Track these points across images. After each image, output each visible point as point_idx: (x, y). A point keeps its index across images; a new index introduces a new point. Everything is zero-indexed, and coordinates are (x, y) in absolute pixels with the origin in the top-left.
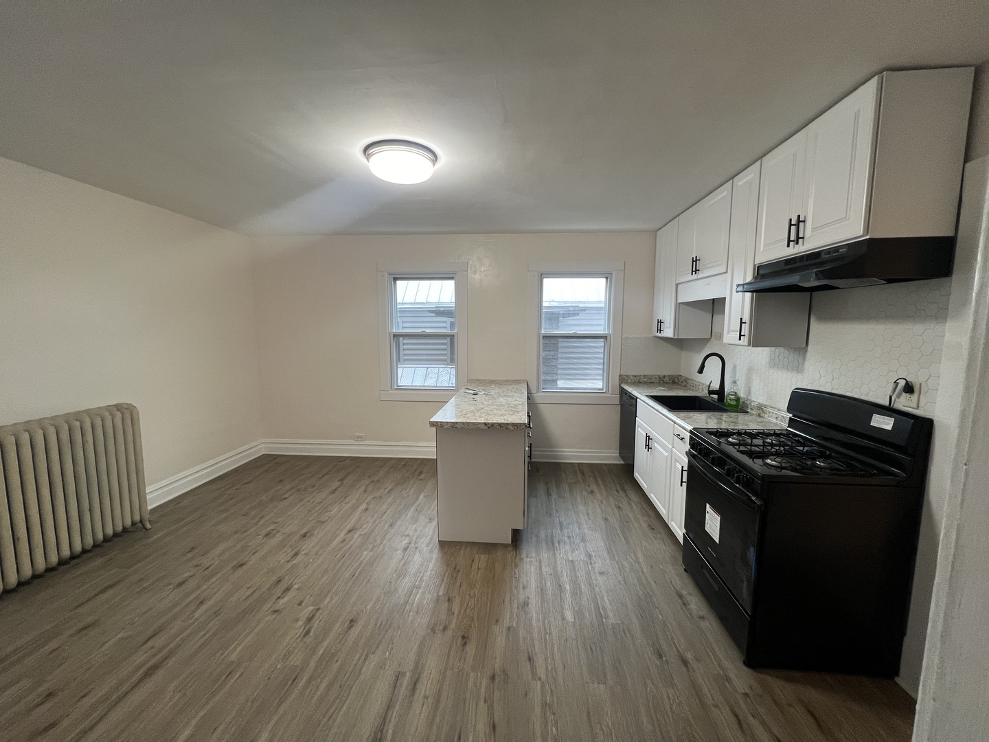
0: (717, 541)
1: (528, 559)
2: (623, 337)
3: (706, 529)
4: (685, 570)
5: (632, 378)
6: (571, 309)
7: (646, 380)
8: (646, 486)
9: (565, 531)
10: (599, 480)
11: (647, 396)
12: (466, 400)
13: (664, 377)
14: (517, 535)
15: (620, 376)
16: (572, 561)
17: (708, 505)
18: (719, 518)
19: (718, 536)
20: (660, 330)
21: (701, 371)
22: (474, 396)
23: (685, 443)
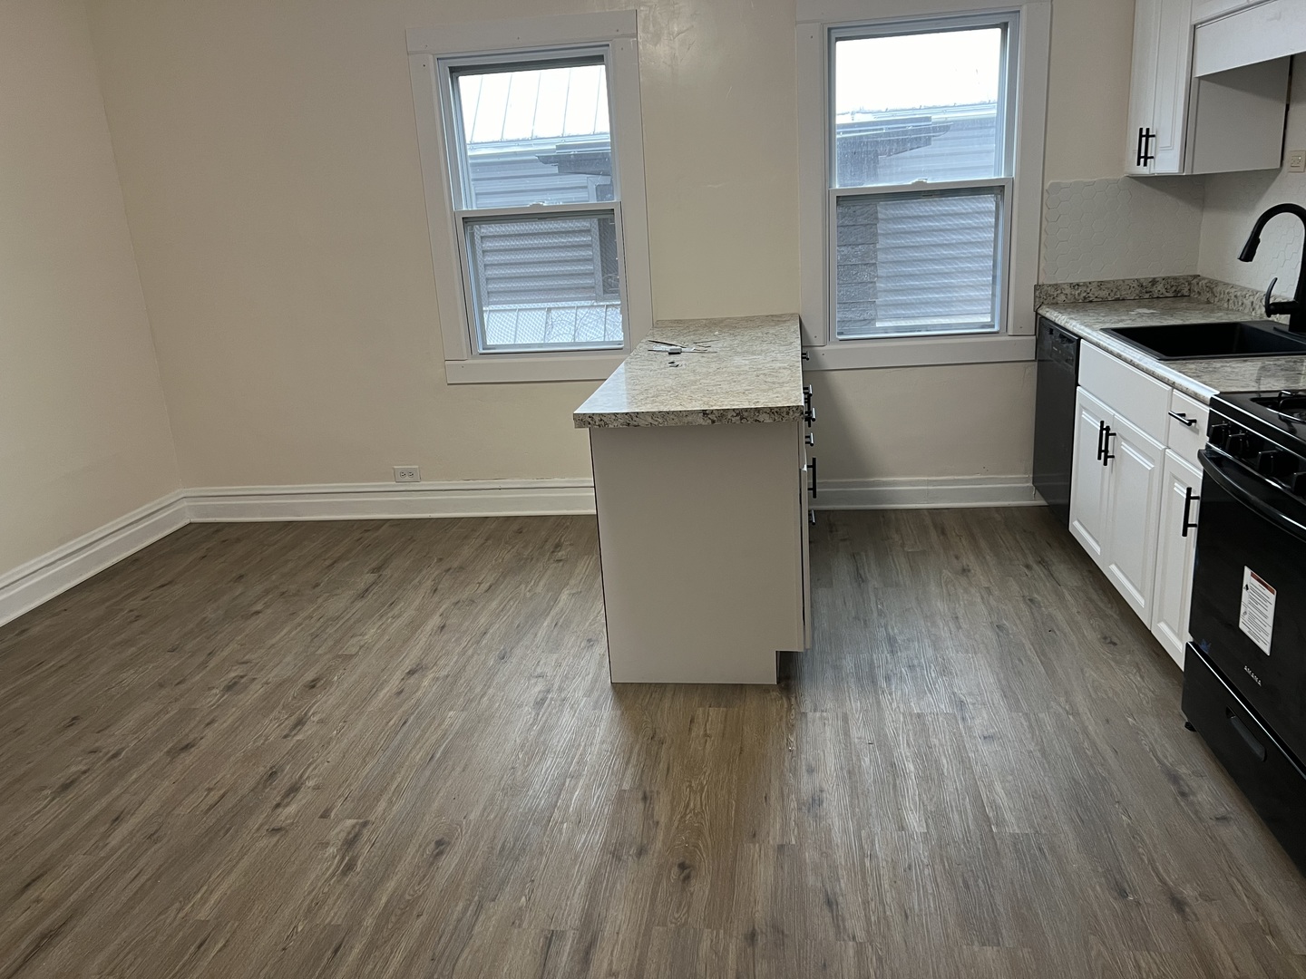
0: (1266, 649)
1: (818, 714)
2: (1047, 186)
3: (1241, 626)
4: (1188, 726)
5: (1068, 291)
6: (910, 126)
7: (1103, 294)
8: (1098, 549)
9: (902, 655)
10: (983, 544)
11: (1105, 330)
12: (655, 366)
13: (1154, 282)
14: (788, 666)
15: (1037, 287)
16: (919, 716)
17: (1247, 571)
18: (1272, 597)
19: (1269, 639)
20: (1146, 158)
21: (1248, 255)
22: (672, 358)
23: (1196, 431)
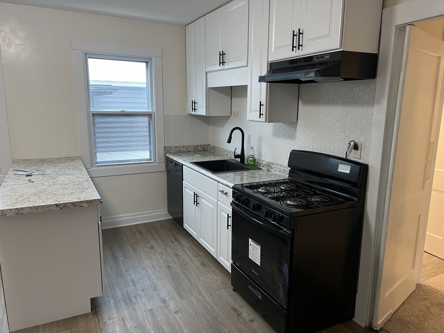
0: (259, 264)
1: (111, 321)
2: (165, 115)
3: (250, 257)
4: (234, 290)
5: (174, 149)
7: (184, 150)
8: (195, 234)
9: (138, 286)
10: (155, 236)
11: (191, 163)
12: (21, 182)
13: (198, 146)
15: (165, 147)
16: (151, 310)
17: (250, 240)
18: (259, 248)
19: (259, 261)
20: (195, 109)
21: (229, 141)
22: (29, 178)
23: (228, 196)
